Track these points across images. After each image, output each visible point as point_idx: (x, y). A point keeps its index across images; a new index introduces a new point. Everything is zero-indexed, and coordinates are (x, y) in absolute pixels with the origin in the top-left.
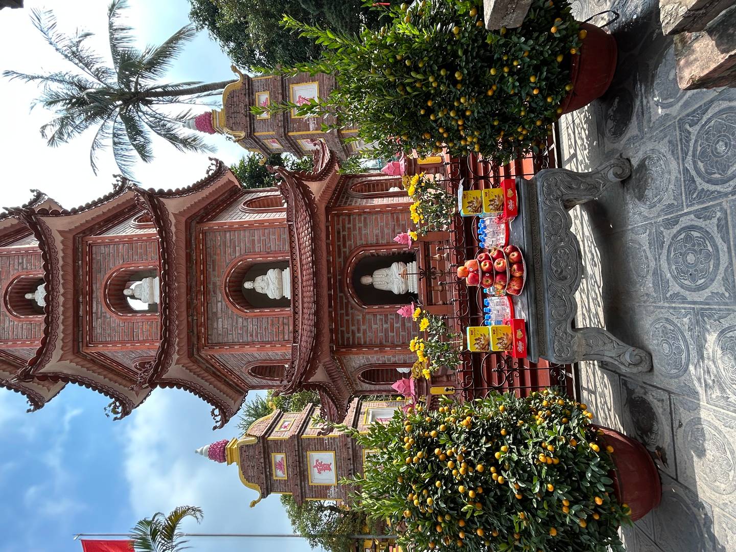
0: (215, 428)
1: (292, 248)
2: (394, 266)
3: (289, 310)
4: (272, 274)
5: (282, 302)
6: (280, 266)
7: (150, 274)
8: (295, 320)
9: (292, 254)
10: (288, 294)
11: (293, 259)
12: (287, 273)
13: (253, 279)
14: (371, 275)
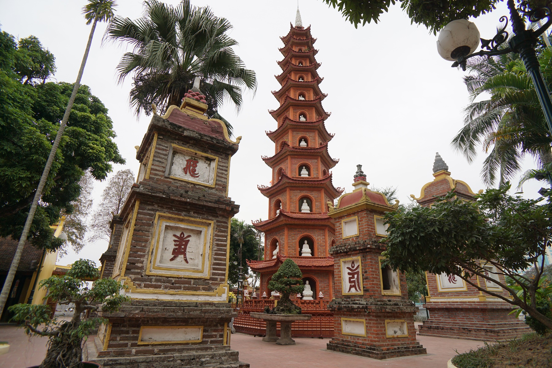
0: (252, 221)
1: (319, 258)
2: (312, 292)
3: (298, 256)
4: (309, 250)
5: (300, 253)
6: (312, 253)
7: (311, 210)
8: (296, 257)
9: (317, 258)
10: (303, 255)
11: (315, 258)
12: (310, 255)
13: (307, 244)
14: (309, 284)
